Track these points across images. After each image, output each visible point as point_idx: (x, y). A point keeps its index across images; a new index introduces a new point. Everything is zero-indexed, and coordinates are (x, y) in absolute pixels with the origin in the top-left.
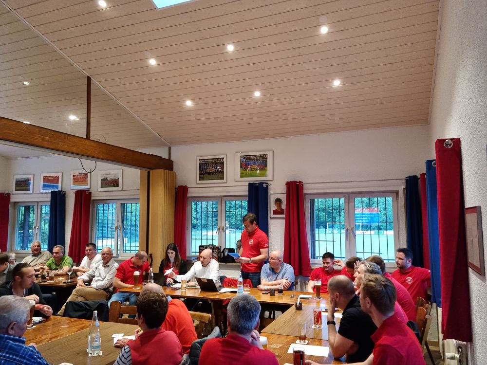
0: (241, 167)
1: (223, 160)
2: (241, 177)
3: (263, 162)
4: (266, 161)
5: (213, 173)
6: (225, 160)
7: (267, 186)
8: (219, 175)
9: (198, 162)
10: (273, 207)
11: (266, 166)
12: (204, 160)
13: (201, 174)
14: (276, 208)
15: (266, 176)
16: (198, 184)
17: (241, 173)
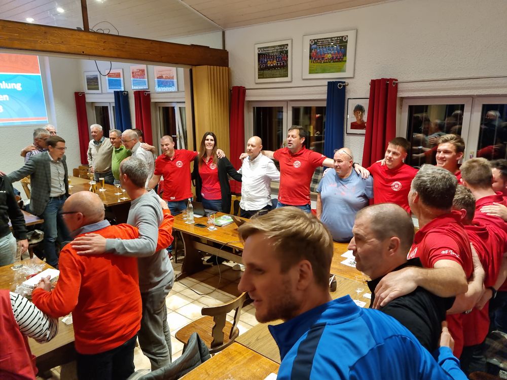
0: (311, 57)
1: (286, 48)
2: (310, 73)
3: (341, 49)
4: (345, 47)
5: (274, 67)
6: (289, 48)
7: (344, 87)
8: (282, 71)
9: (257, 52)
10: (351, 118)
11: (345, 54)
12: (263, 48)
13: (260, 69)
15: (344, 71)
16: (257, 83)
17: (310, 67)
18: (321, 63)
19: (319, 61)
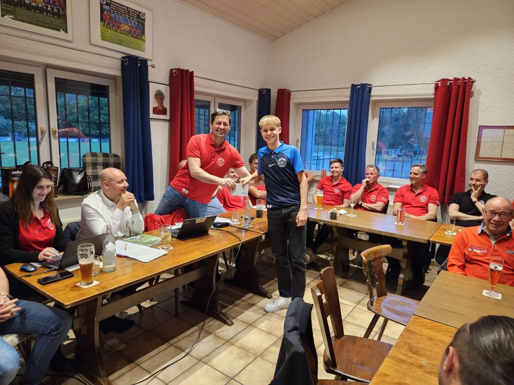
0: (102, 20)
2: (103, 40)
3: (139, 25)
4: (143, 25)
5: (40, 10)
8: (57, 21)
11: (143, 33)
14: (156, 105)
15: (144, 51)
17: (102, 32)
18: (117, 32)
19: (114, 28)
